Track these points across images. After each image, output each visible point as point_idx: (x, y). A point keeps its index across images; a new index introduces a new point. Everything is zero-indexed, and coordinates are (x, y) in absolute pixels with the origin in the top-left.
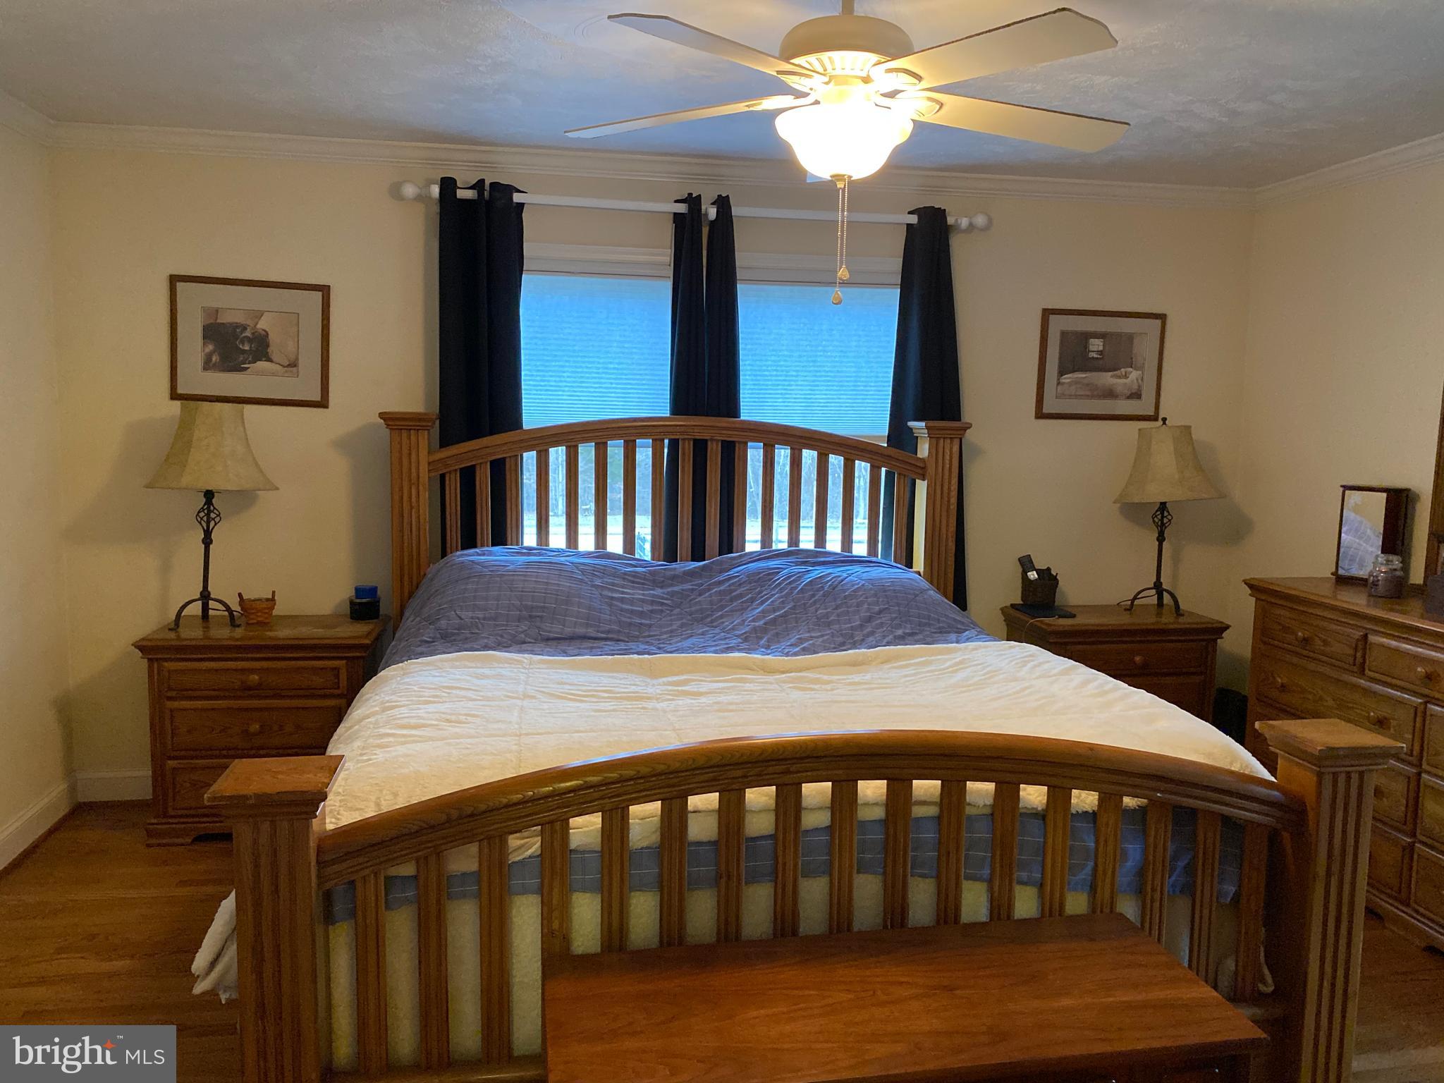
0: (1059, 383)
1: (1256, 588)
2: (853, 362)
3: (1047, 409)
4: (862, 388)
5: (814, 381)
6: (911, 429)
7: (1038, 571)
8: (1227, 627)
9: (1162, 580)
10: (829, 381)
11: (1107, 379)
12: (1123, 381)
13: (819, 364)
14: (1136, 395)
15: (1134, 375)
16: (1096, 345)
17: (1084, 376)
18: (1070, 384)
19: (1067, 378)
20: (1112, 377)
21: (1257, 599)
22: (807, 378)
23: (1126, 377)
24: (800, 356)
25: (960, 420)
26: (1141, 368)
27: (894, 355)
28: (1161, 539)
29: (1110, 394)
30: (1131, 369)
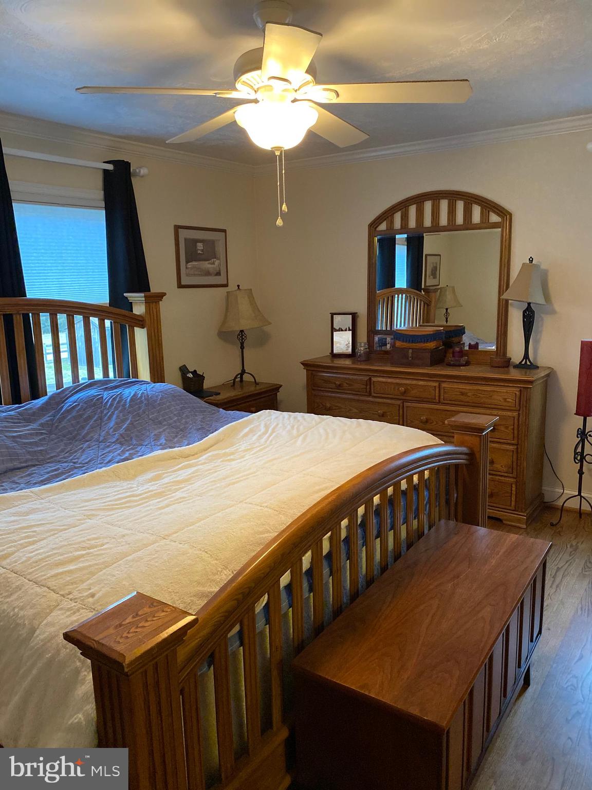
0: (186, 268)
1: (305, 364)
2: (84, 257)
3: (183, 283)
4: (91, 273)
5: (62, 270)
6: (127, 298)
7: (191, 372)
8: (281, 386)
9: (245, 368)
10: (71, 269)
11: (206, 265)
12: (213, 266)
13: (64, 258)
14: (218, 274)
15: (217, 262)
16: (200, 246)
17: (197, 263)
18: (191, 268)
19: (190, 265)
20: (209, 263)
21: (307, 370)
22: (59, 268)
23: (213, 263)
24: (52, 253)
25: (150, 291)
26: (219, 259)
27: (106, 252)
28: (242, 348)
29: (208, 273)
30: (215, 260)
